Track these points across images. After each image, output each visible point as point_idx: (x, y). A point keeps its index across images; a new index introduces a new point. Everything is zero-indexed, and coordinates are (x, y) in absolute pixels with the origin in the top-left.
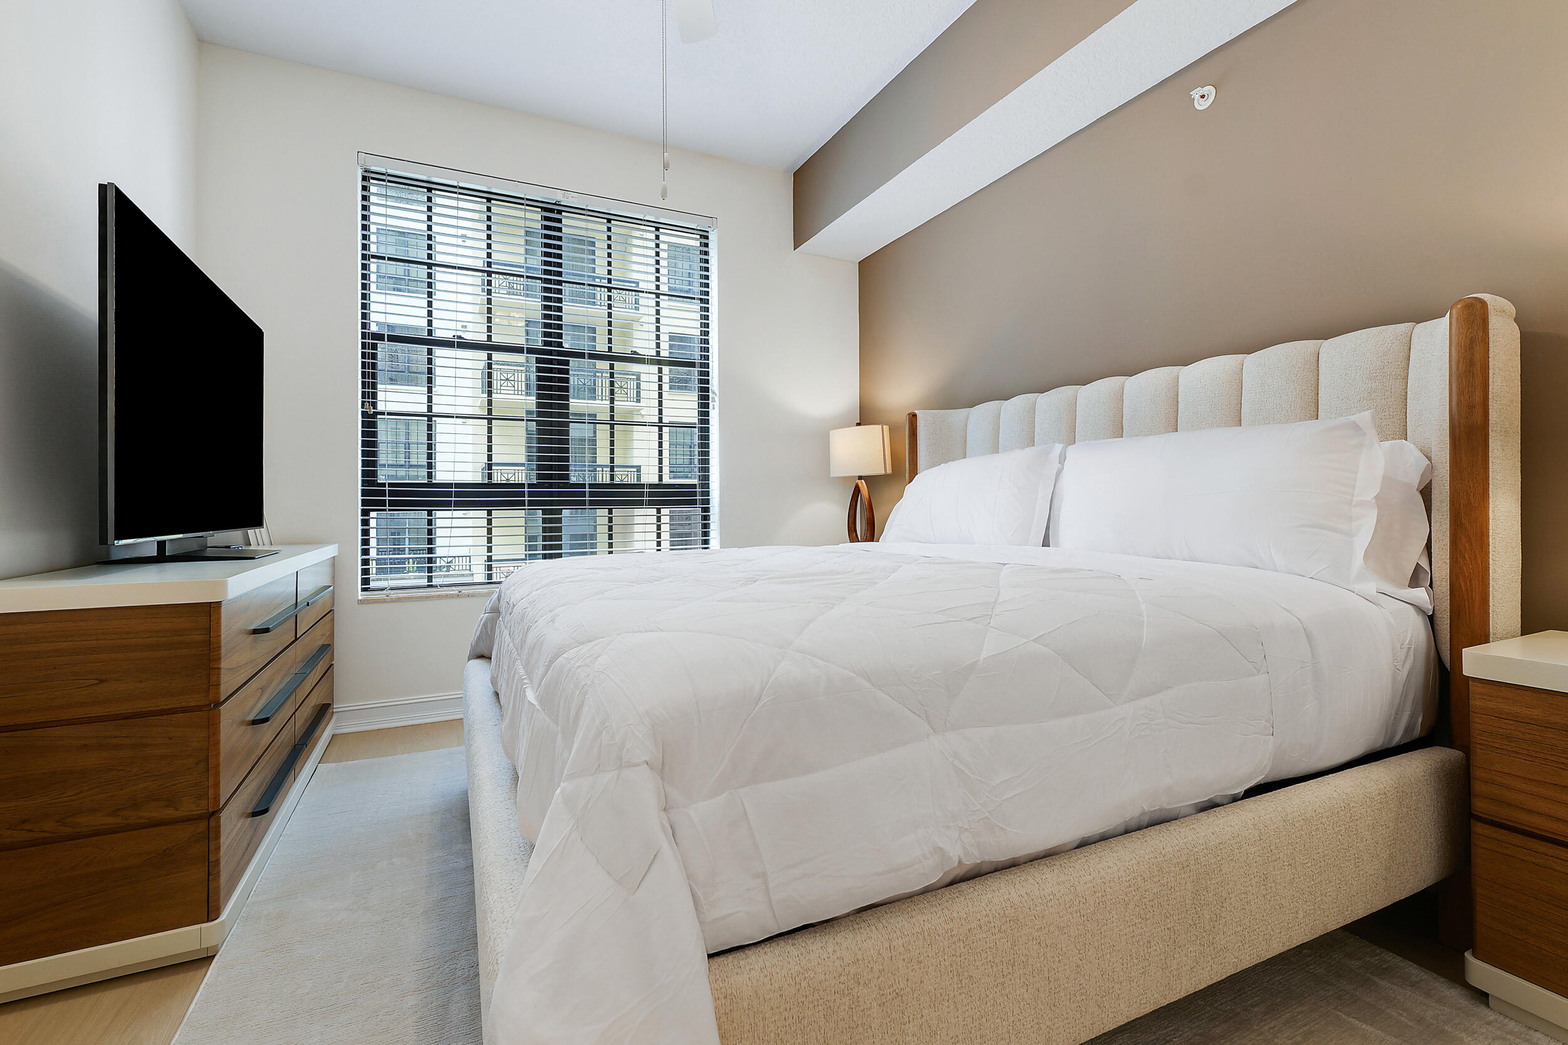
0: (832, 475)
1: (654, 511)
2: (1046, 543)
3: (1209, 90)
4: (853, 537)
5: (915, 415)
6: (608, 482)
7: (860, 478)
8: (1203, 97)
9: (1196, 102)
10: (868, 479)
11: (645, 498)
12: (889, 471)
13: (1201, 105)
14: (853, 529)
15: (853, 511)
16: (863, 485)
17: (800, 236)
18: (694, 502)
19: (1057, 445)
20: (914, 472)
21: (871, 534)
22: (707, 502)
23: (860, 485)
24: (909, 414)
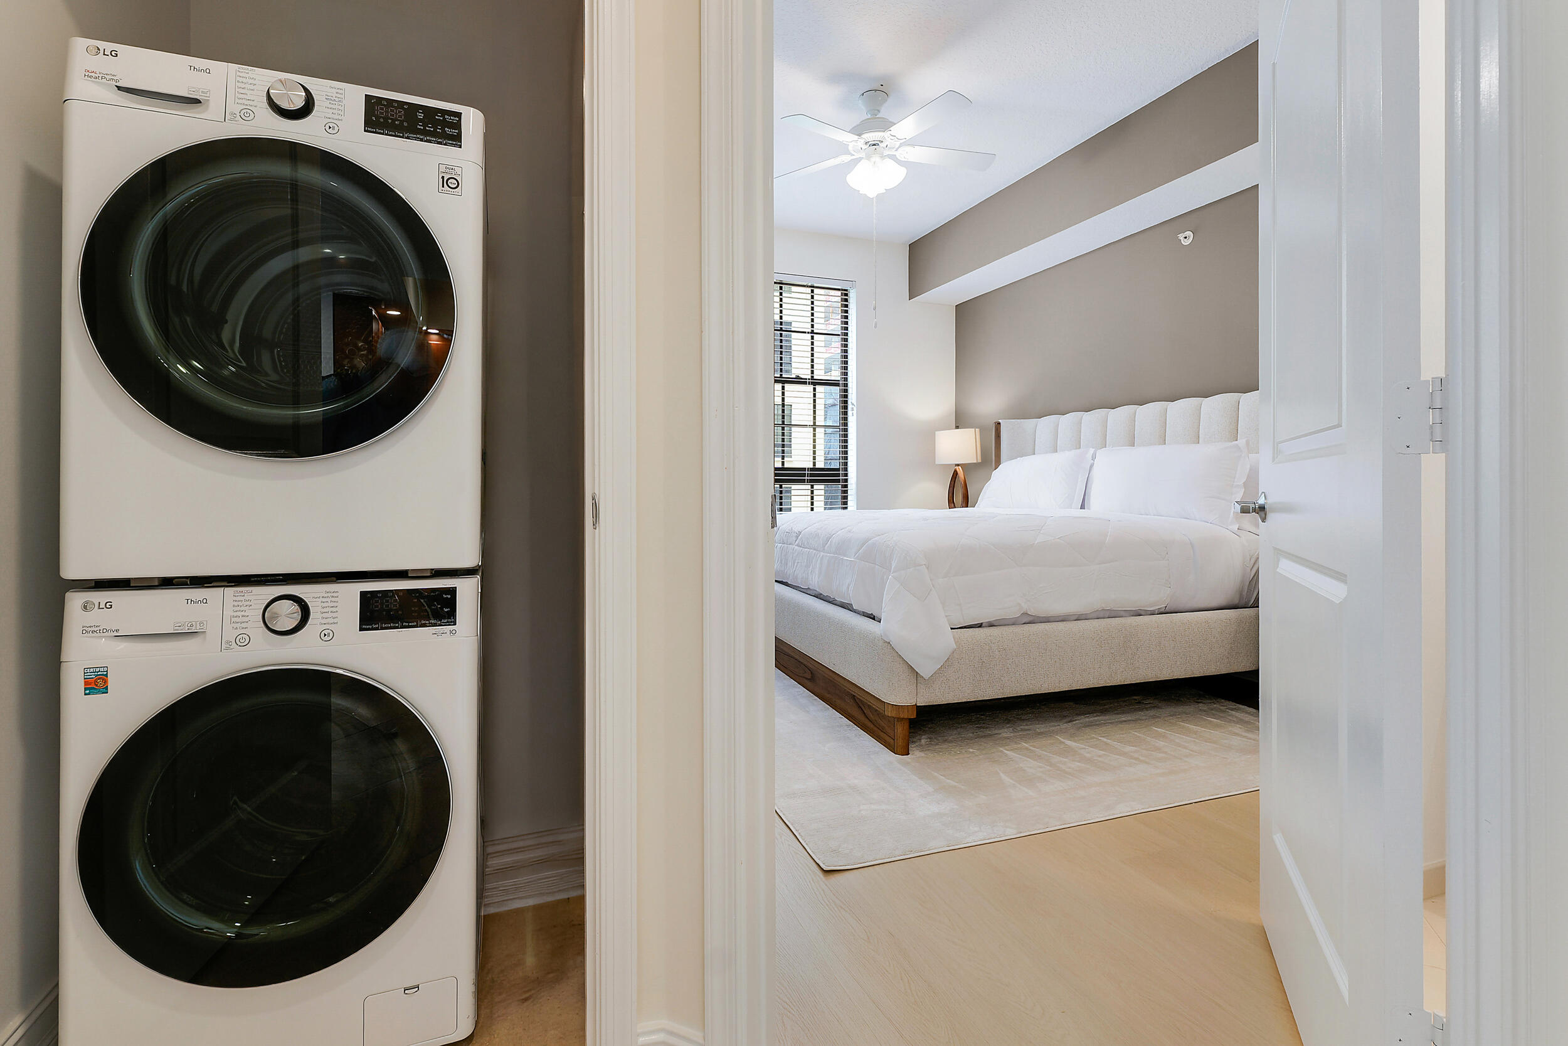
0: (936, 463)
1: (809, 487)
2: (1083, 507)
3: (1188, 233)
4: (952, 504)
5: (999, 423)
6: (781, 466)
7: (958, 465)
8: (1186, 238)
9: (1182, 241)
10: (963, 466)
11: (806, 478)
12: (980, 461)
13: (1186, 242)
14: (952, 501)
15: (952, 489)
16: (960, 470)
17: (914, 291)
18: (838, 481)
19: (1091, 449)
20: (998, 463)
21: (966, 503)
22: (846, 481)
23: (958, 470)
24: (995, 423)
